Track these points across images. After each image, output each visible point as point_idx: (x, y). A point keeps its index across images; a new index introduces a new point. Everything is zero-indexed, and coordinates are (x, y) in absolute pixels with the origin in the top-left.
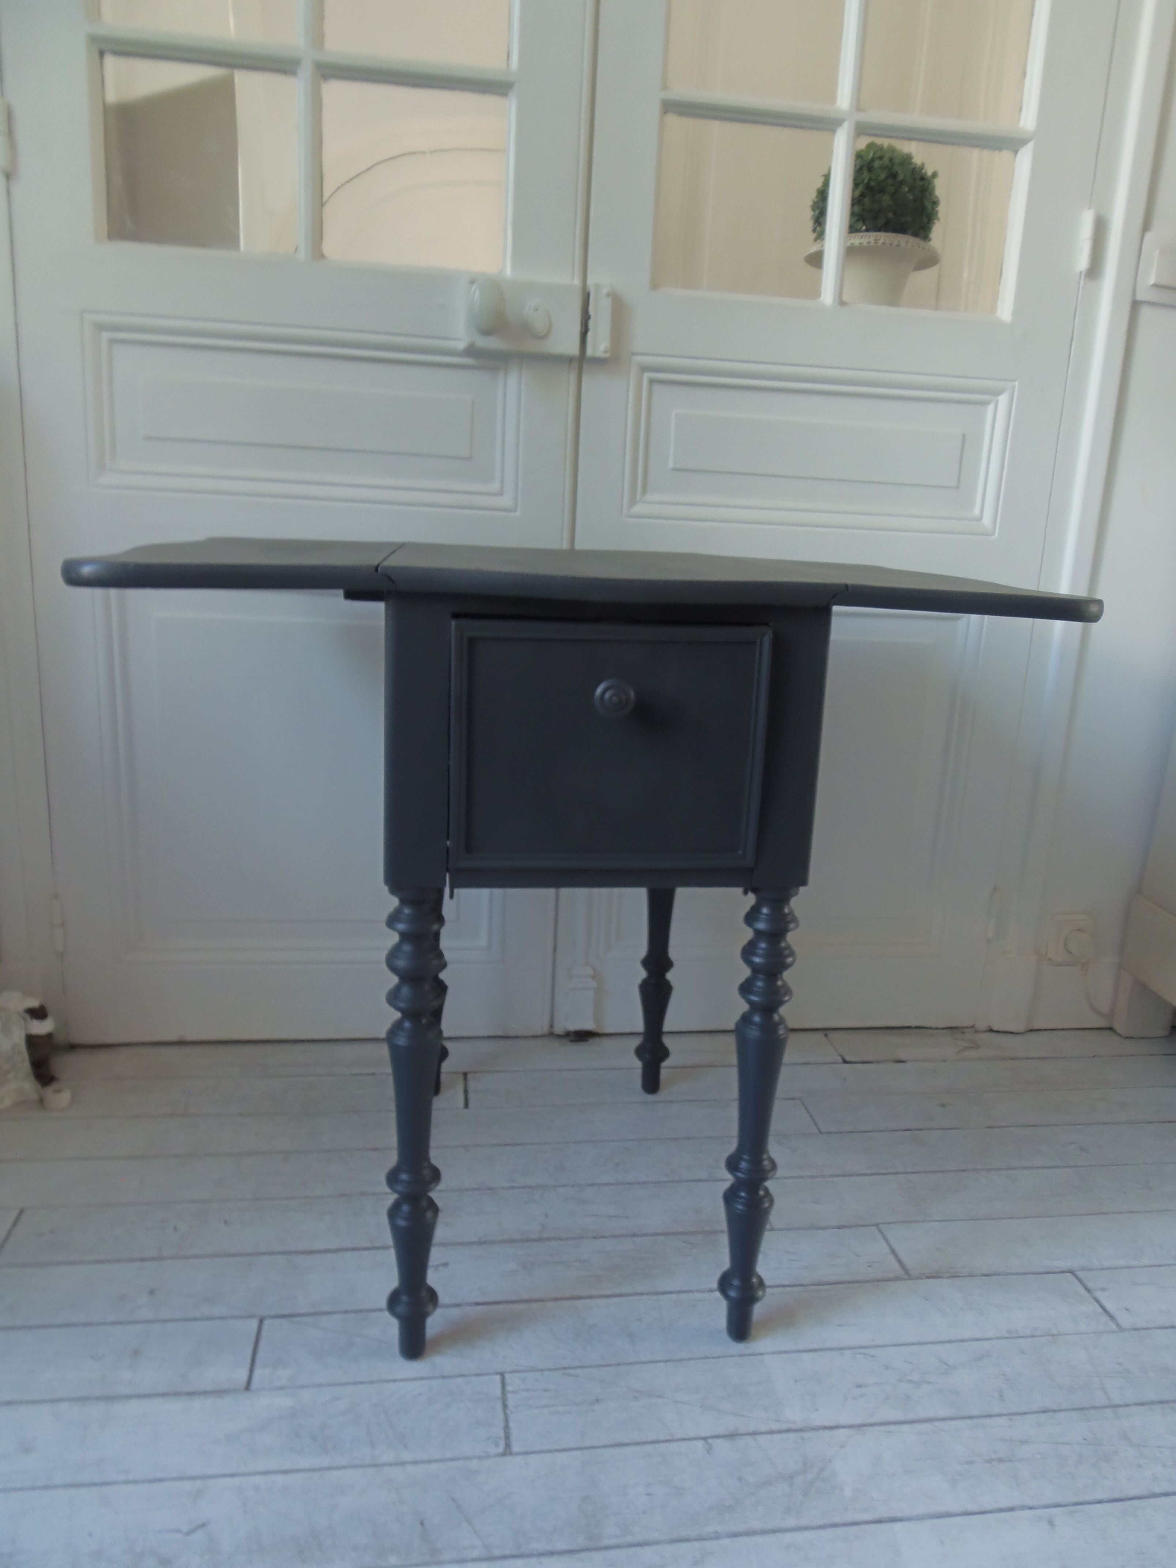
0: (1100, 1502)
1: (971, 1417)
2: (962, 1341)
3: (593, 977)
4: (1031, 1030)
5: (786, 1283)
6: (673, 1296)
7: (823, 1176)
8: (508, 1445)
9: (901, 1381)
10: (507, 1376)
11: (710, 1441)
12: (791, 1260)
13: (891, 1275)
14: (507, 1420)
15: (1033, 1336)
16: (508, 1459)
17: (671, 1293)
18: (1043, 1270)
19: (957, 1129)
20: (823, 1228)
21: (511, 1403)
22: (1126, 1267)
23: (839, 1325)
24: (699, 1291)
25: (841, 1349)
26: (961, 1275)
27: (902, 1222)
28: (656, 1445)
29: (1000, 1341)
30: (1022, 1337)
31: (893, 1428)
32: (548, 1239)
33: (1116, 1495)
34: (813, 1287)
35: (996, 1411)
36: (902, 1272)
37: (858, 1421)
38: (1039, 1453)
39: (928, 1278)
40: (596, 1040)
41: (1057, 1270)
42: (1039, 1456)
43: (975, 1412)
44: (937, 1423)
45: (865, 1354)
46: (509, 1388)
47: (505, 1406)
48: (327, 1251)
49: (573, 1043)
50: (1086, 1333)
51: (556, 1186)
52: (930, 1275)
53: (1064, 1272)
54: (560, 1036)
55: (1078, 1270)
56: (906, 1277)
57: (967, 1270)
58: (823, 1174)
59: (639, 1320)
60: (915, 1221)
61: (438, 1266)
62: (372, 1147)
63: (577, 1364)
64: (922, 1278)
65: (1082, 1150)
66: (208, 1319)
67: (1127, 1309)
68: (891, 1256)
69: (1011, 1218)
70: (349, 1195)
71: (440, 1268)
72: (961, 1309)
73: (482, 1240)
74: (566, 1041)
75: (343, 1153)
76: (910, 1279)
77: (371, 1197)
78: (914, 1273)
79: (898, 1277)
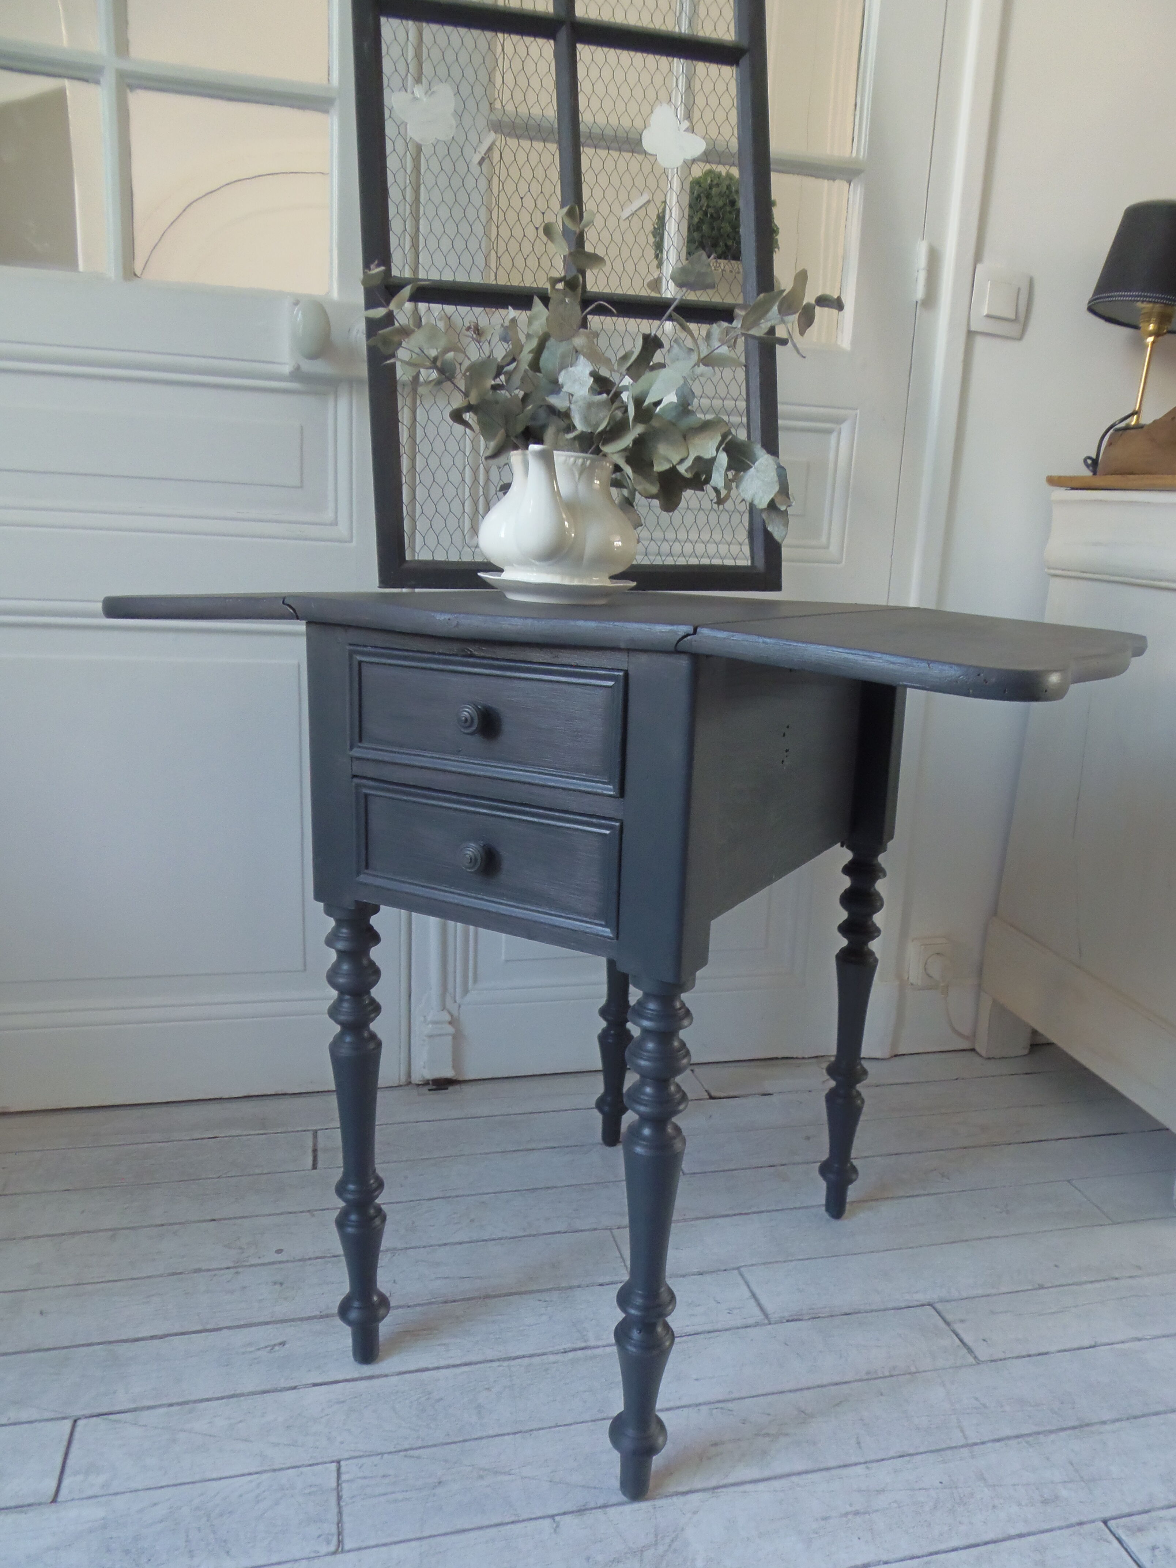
0: (955, 1550)
1: (827, 1469)
2: (821, 1387)
3: (450, 1023)
4: (896, 1056)
6: (526, 1361)
7: (685, 1220)
8: (340, 1542)
9: (757, 1435)
10: (342, 1463)
11: (557, 1518)
13: (751, 1321)
14: (340, 1513)
15: (892, 1376)
16: (339, 1557)
17: (524, 1357)
18: (903, 1305)
20: (684, 1276)
21: (345, 1494)
22: (985, 1296)
23: (696, 1380)
24: (552, 1353)
25: (697, 1405)
26: (821, 1315)
27: (764, 1264)
28: (500, 1528)
29: (858, 1384)
30: (880, 1378)
31: (748, 1487)
33: (972, 1541)
35: (853, 1460)
36: (763, 1317)
37: (712, 1483)
38: (895, 1502)
39: (788, 1321)
40: (457, 1087)
41: (915, 1303)
42: (895, 1505)
43: (832, 1463)
44: (795, 1479)
45: (722, 1408)
46: (344, 1477)
47: (339, 1498)
48: (152, 1338)
49: (431, 1092)
50: (943, 1369)
51: (407, 1249)
52: (790, 1318)
53: (923, 1305)
54: (418, 1085)
55: (937, 1302)
56: (766, 1322)
57: (827, 1309)
58: (685, 1217)
59: (488, 1389)
60: (777, 1262)
61: (275, 1345)
62: (209, 1218)
63: (419, 1444)
64: (782, 1322)
65: (943, 1176)
66: (15, 1424)
67: (984, 1340)
68: (752, 1302)
69: (872, 1252)
70: (181, 1273)
71: (277, 1348)
72: (820, 1352)
73: (324, 1313)
74: (425, 1090)
75: (177, 1227)
76: (770, 1324)
77: (205, 1273)
78: (775, 1317)
79: (758, 1323)
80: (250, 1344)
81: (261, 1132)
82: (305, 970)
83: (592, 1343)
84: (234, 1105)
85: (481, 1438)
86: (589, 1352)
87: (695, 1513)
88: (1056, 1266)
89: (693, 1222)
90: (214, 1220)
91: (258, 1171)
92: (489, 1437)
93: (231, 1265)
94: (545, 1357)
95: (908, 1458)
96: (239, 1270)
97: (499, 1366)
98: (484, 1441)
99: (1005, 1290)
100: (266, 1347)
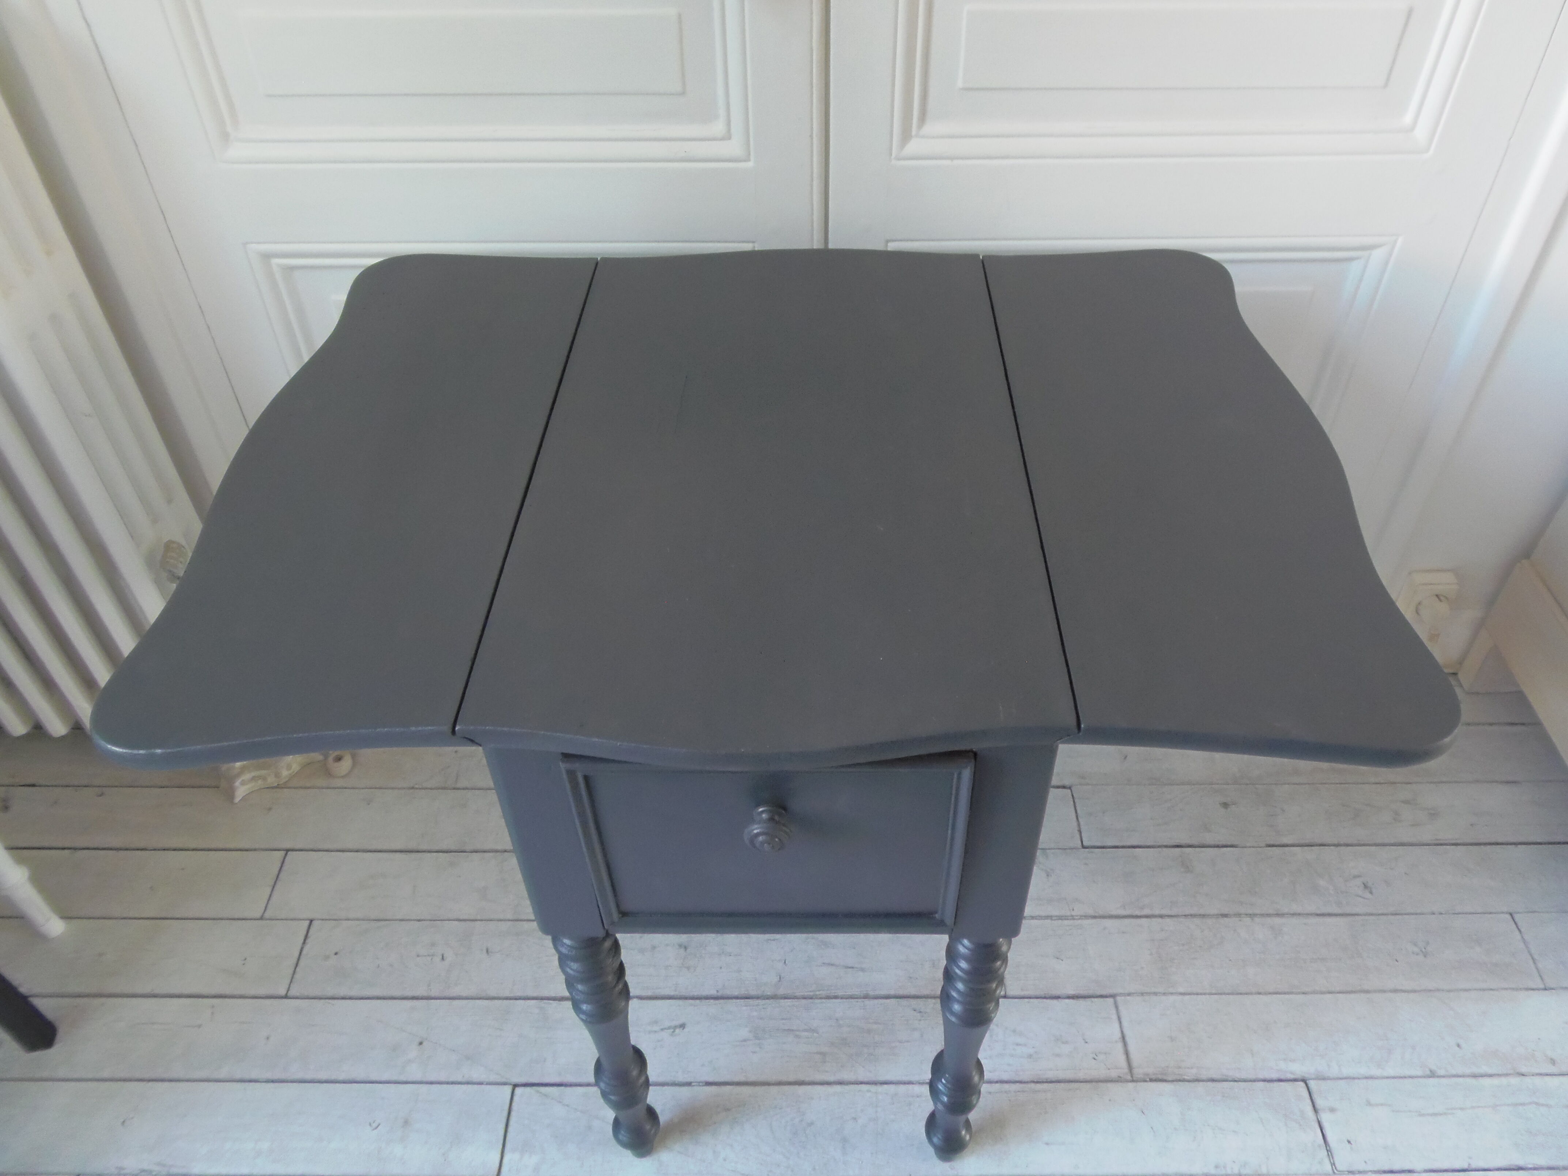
5: (1005, 1077)
6: (893, 1088)
12: (1017, 1045)
13: (1114, 1074)
17: (891, 1083)
18: (1275, 1076)
19: (1232, 846)
20: (1057, 997)
22: (1367, 1078)
23: (1047, 1144)
24: (918, 1083)
26: (1186, 1078)
27: (1142, 994)
32: (782, 997)
34: (1033, 1085)
36: (1126, 1070)
39: (1151, 1080)
41: (1290, 1076)
52: (1154, 1077)
53: (1295, 1080)
55: (1314, 1079)
56: (1129, 1077)
57: (1194, 1071)
58: (1074, 913)
59: (855, 1119)
60: (1155, 994)
61: (675, 1027)
64: (1146, 1081)
65: (1366, 887)
66: (468, 1083)
67: (1349, 1142)
68: (1120, 1045)
69: (1260, 993)
71: (677, 1031)
72: (1175, 1129)
73: (720, 993)
76: (1133, 1081)
78: (1138, 1072)
79: (1120, 1077)
80: (656, 1022)
88: (1459, 1046)
89: (1079, 922)
94: (910, 1087)
97: (869, 1091)
99: (1391, 1072)
100: (669, 1028)
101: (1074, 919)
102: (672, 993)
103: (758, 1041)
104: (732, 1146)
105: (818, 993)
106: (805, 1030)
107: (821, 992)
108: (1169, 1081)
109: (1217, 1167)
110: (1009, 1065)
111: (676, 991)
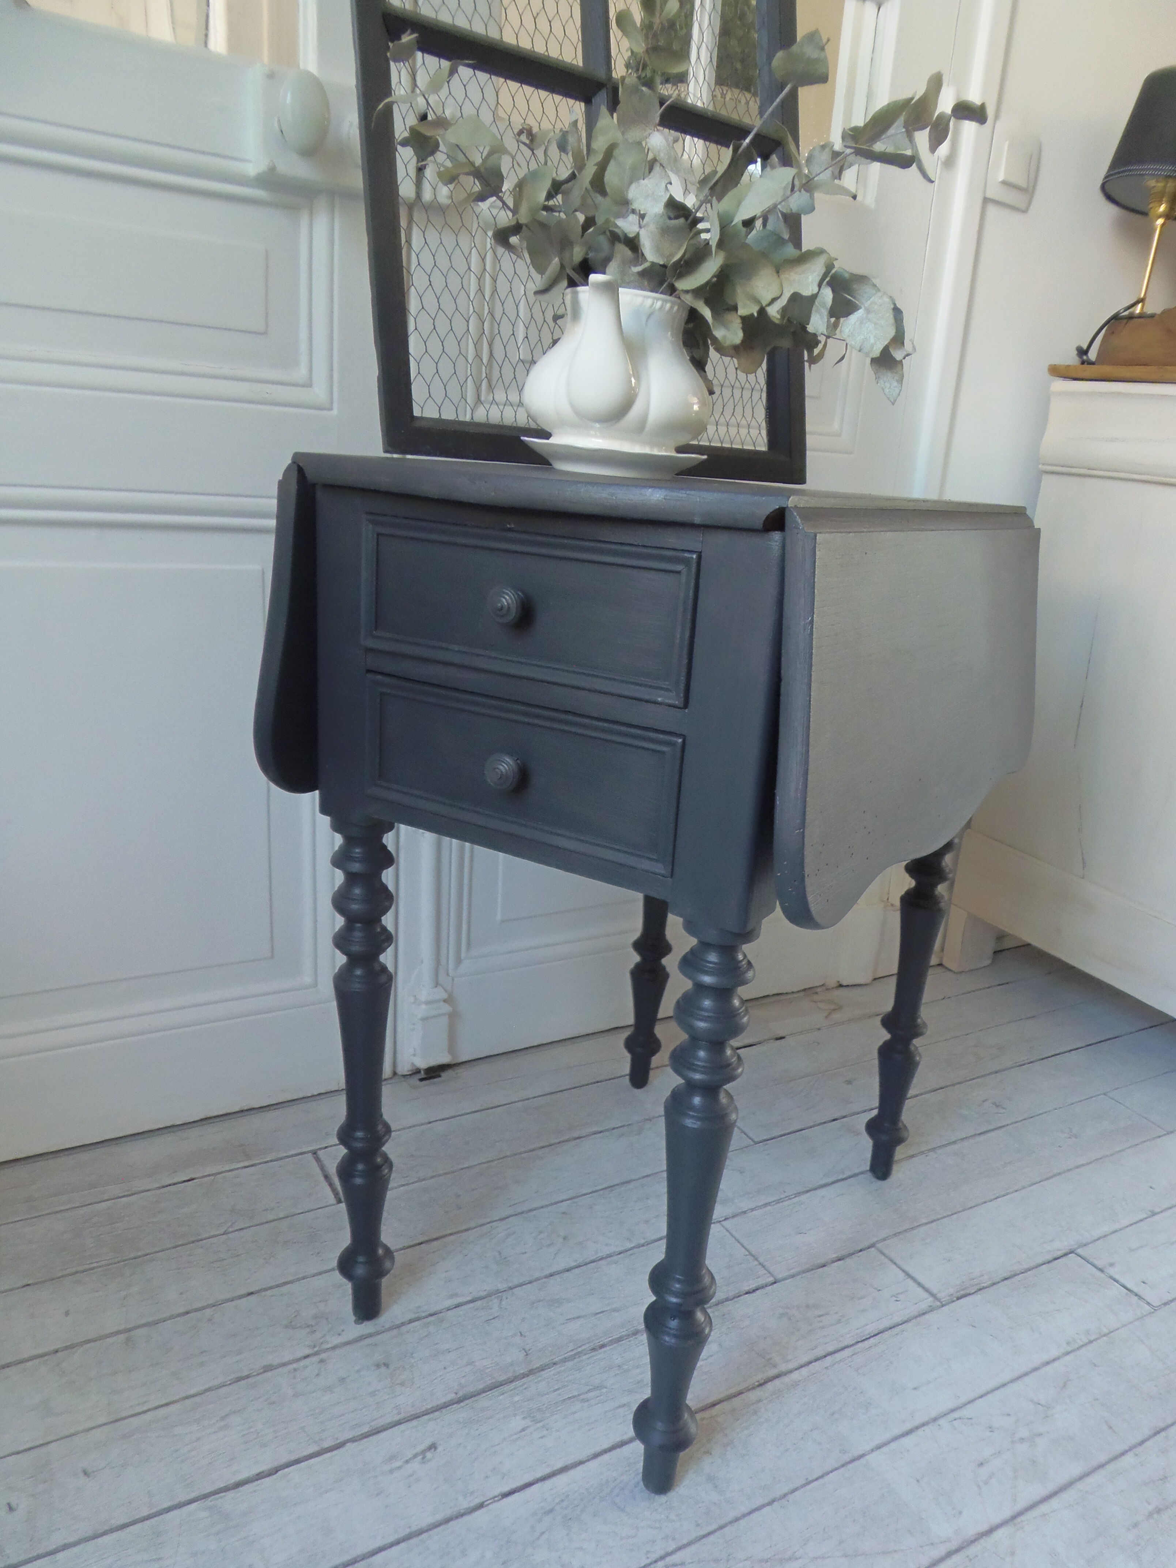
1: (1101, 1466)
2: (1036, 1369)
3: (446, 1001)
4: (875, 979)
7: (789, 1198)
9: (1013, 1442)
13: (924, 1306)
15: (1091, 1342)
18: (1049, 1257)
20: (825, 1265)
22: (1114, 1232)
23: (914, 1388)
25: (935, 1419)
26: (985, 1285)
27: (895, 1235)
29: (1068, 1358)
30: (1083, 1346)
31: (1043, 1508)
32: (542, 1369)
35: (1118, 1448)
36: (931, 1299)
37: (1007, 1513)
39: (958, 1299)
40: (452, 1072)
41: (1059, 1253)
43: (1103, 1458)
44: (1079, 1485)
45: (960, 1418)
48: (260, 1476)
49: (424, 1082)
50: (1131, 1323)
51: (511, 1288)
52: (959, 1294)
53: (1066, 1255)
54: (404, 1076)
55: (1077, 1248)
56: (939, 1304)
57: (985, 1277)
58: (786, 1194)
60: (905, 1231)
61: (423, 1452)
62: (243, 1291)
63: (672, 1546)
64: (954, 1301)
65: (997, 1106)
67: (1144, 1282)
68: (910, 1282)
69: (985, 1203)
70: (248, 1377)
72: (1011, 1328)
73: (461, 1394)
74: (415, 1081)
75: (208, 1312)
76: (943, 1306)
77: (280, 1370)
78: (943, 1295)
79: (931, 1306)
80: (393, 1458)
81: (246, 1163)
82: (272, 957)
83: (783, 1367)
84: (195, 1132)
85: (737, 1519)
86: (786, 1379)
87: (1013, 1554)
88: (1151, 1188)
89: (797, 1199)
90: (252, 1293)
91: (271, 1216)
92: (744, 1516)
93: (308, 1351)
95: (1163, 1434)
96: (323, 1356)
98: (743, 1522)
99: (1126, 1222)
100: (415, 1456)
101: (790, 1199)
102: (397, 1418)
103: (541, 1424)
104: (581, 1549)
105: (580, 1350)
106: (589, 1391)
107: (583, 1347)
108: (973, 1293)
109: (1068, 1343)
110: (825, 1336)
111: (399, 1413)
